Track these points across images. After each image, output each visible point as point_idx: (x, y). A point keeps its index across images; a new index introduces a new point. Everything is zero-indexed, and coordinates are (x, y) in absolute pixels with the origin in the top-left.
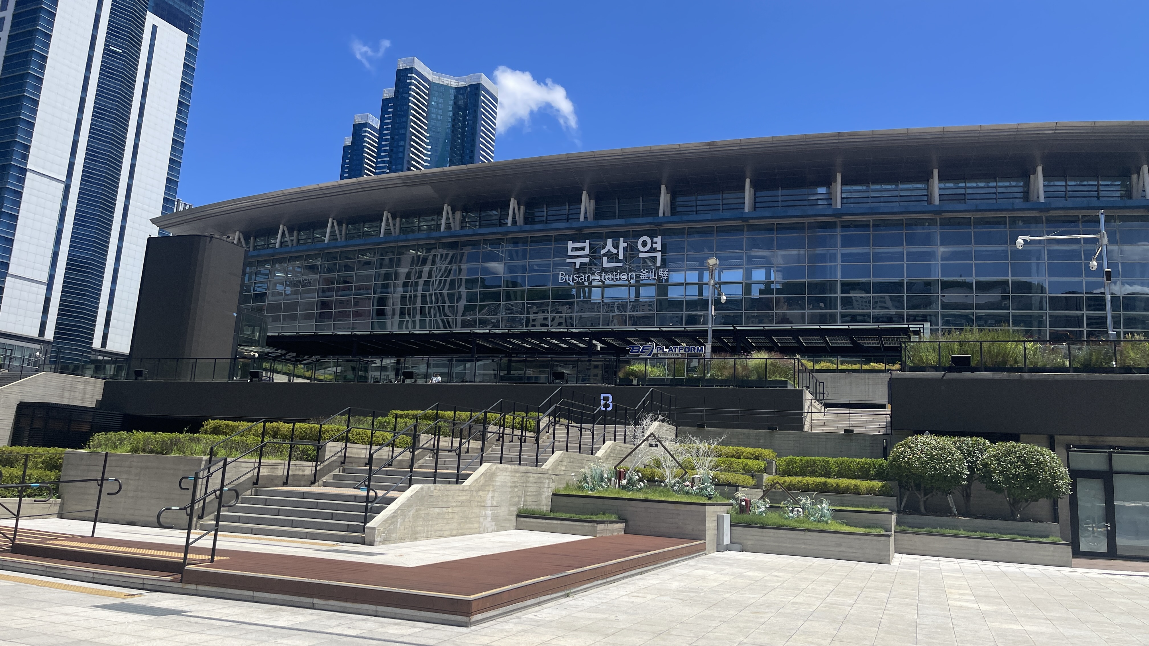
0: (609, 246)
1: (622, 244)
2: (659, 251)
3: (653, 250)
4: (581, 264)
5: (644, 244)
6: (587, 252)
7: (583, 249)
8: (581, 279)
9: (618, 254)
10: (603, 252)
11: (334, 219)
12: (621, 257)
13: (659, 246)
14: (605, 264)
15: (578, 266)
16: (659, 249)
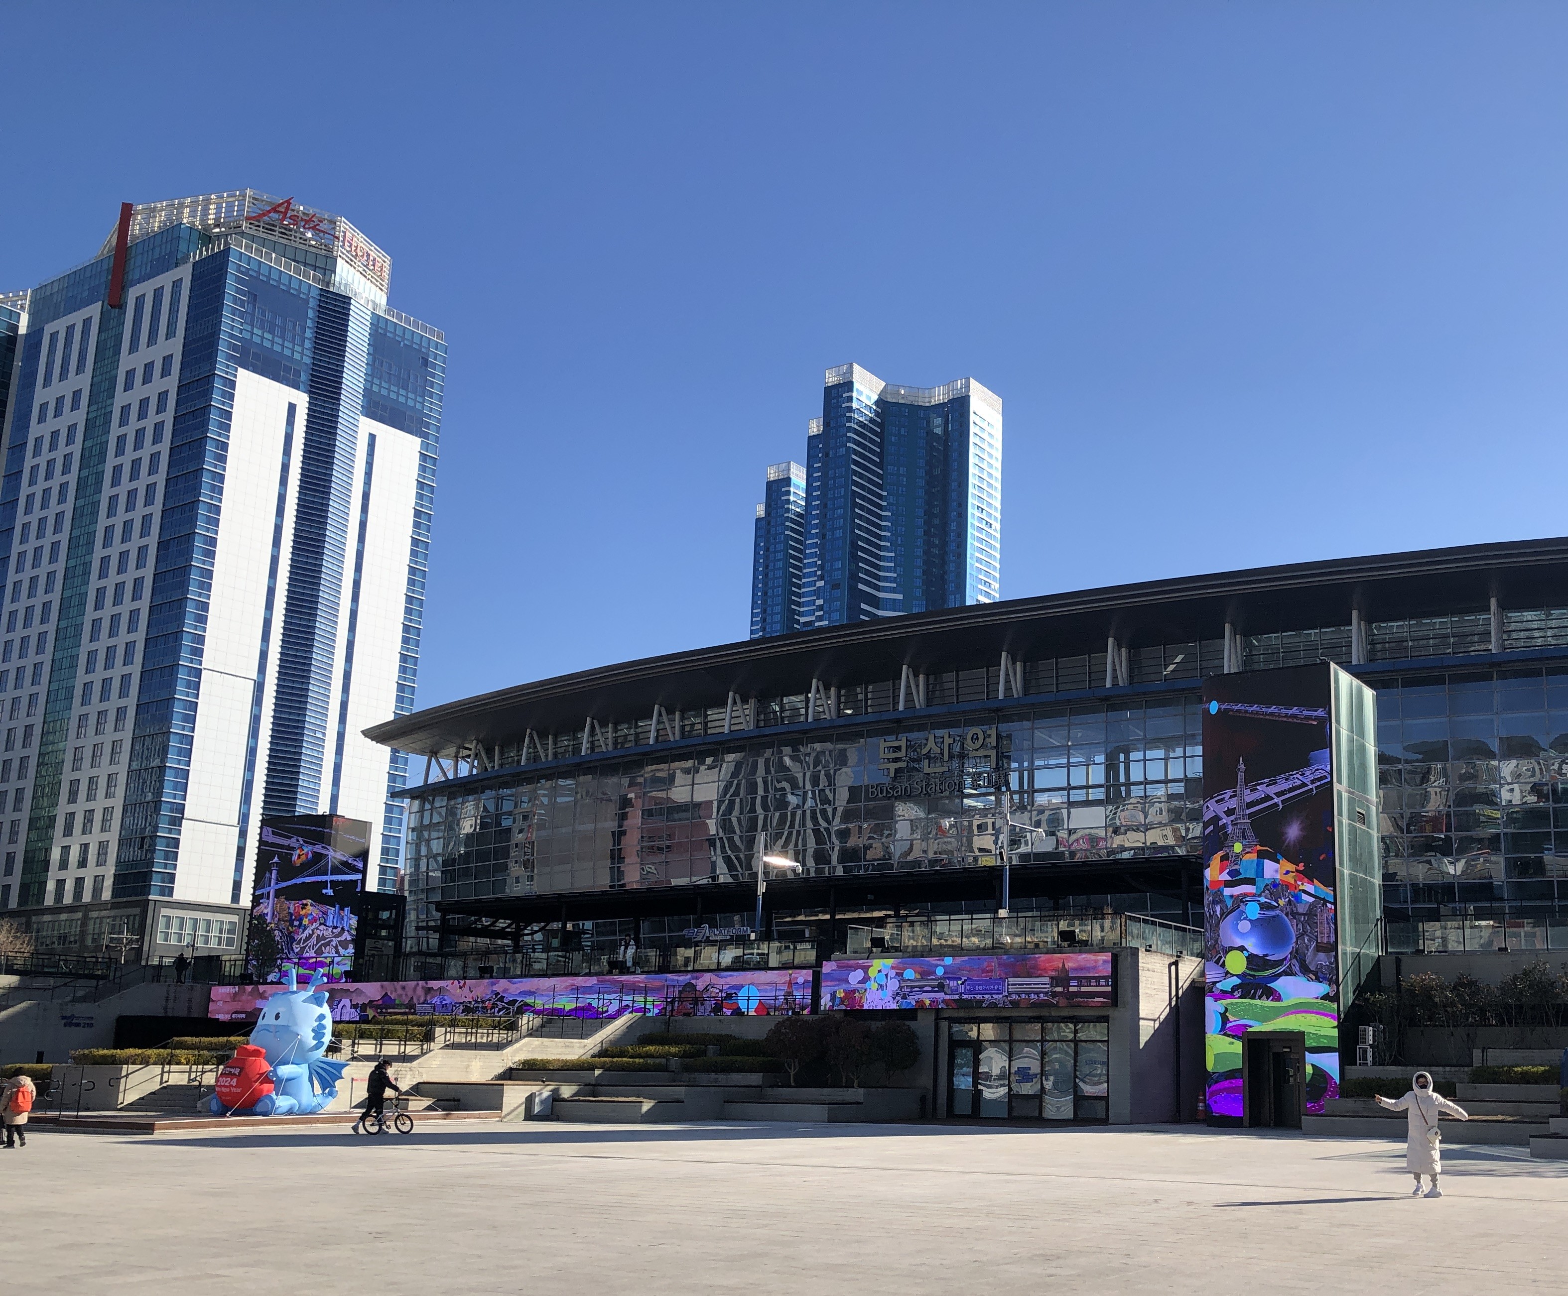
0: (931, 744)
1: (948, 741)
2: (993, 748)
3: (986, 746)
4: (897, 771)
5: (975, 738)
6: (902, 754)
7: (898, 748)
8: (897, 792)
9: (942, 754)
10: (924, 751)
11: (593, 719)
13: (993, 740)
14: (927, 770)
15: (892, 774)
16: (994, 744)
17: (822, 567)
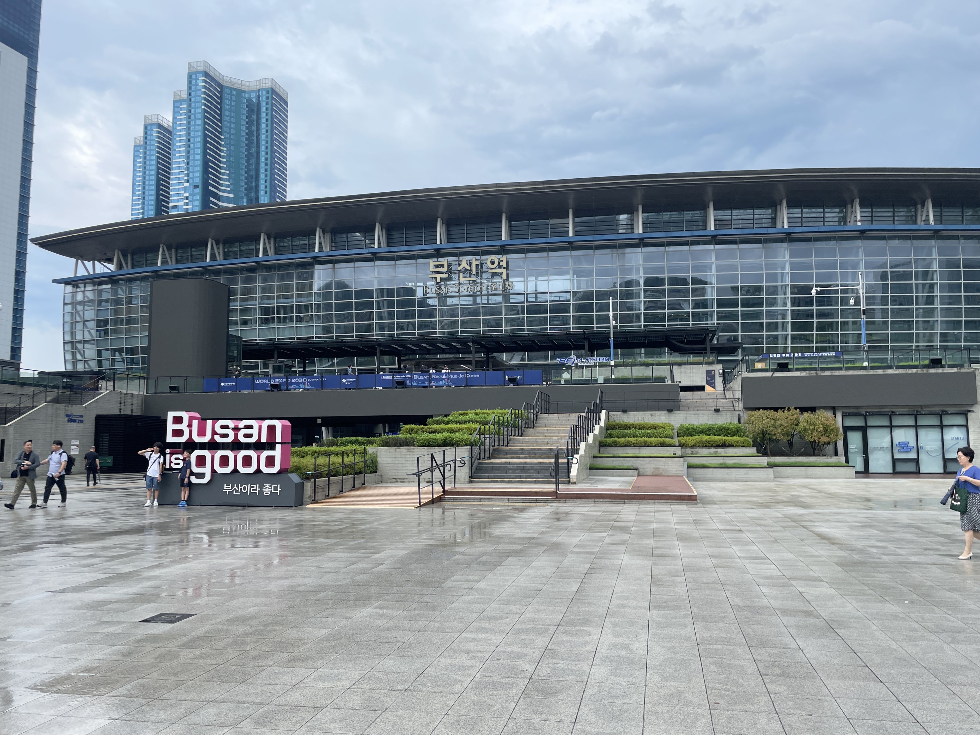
0: (464, 264)
1: (475, 263)
2: (504, 268)
3: (500, 266)
4: (442, 279)
5: (493, 263)
6: (446, 268)
7: (443, 266)
8: (442, 291)
9: (471, 270)
10: (459, 268)
11: (212, 239)
12: (474, 272)
14: (461, 279)
15: (439, 280)
16: (505, 266)
17: (188, 175)
